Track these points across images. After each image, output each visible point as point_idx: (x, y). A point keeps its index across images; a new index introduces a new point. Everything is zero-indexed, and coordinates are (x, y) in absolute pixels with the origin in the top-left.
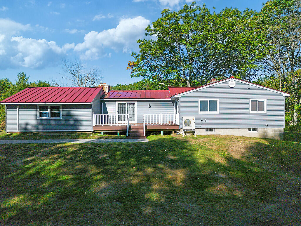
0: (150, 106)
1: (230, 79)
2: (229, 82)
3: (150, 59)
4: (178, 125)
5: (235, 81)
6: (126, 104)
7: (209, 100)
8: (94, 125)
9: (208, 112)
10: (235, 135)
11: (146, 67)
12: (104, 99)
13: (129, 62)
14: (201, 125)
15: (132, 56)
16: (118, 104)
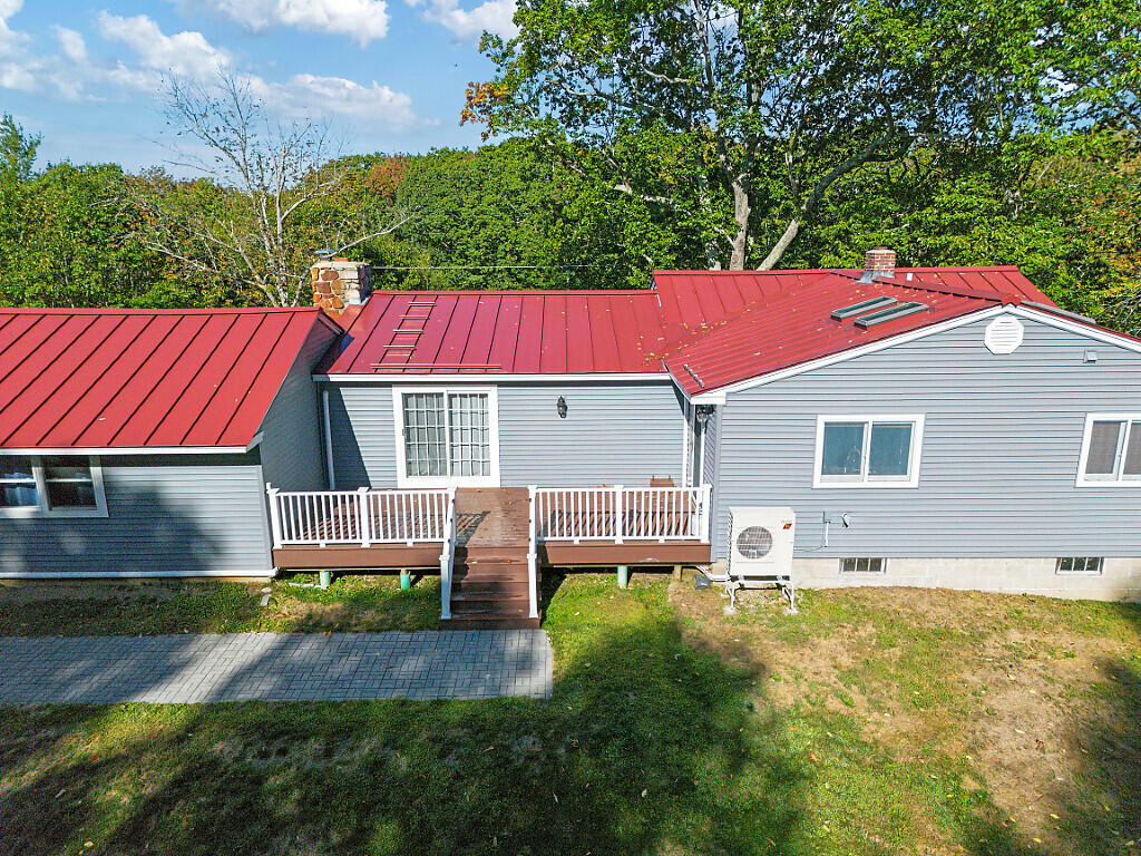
0: (563, 407)
1: (999, 310)
2: (990, 327)
3: (568, 67)
4: (705, 541)
5: (1021, 318)
6: (446, 397)
7: (870, 419)
8: (278, 544)
9: (865, 480)
10: (987, 590)
11: (547, 105)
12: (334, 378)
13: (471, 85)
14: (819, 545)
15: (485, 53)
16: (406, 397)
